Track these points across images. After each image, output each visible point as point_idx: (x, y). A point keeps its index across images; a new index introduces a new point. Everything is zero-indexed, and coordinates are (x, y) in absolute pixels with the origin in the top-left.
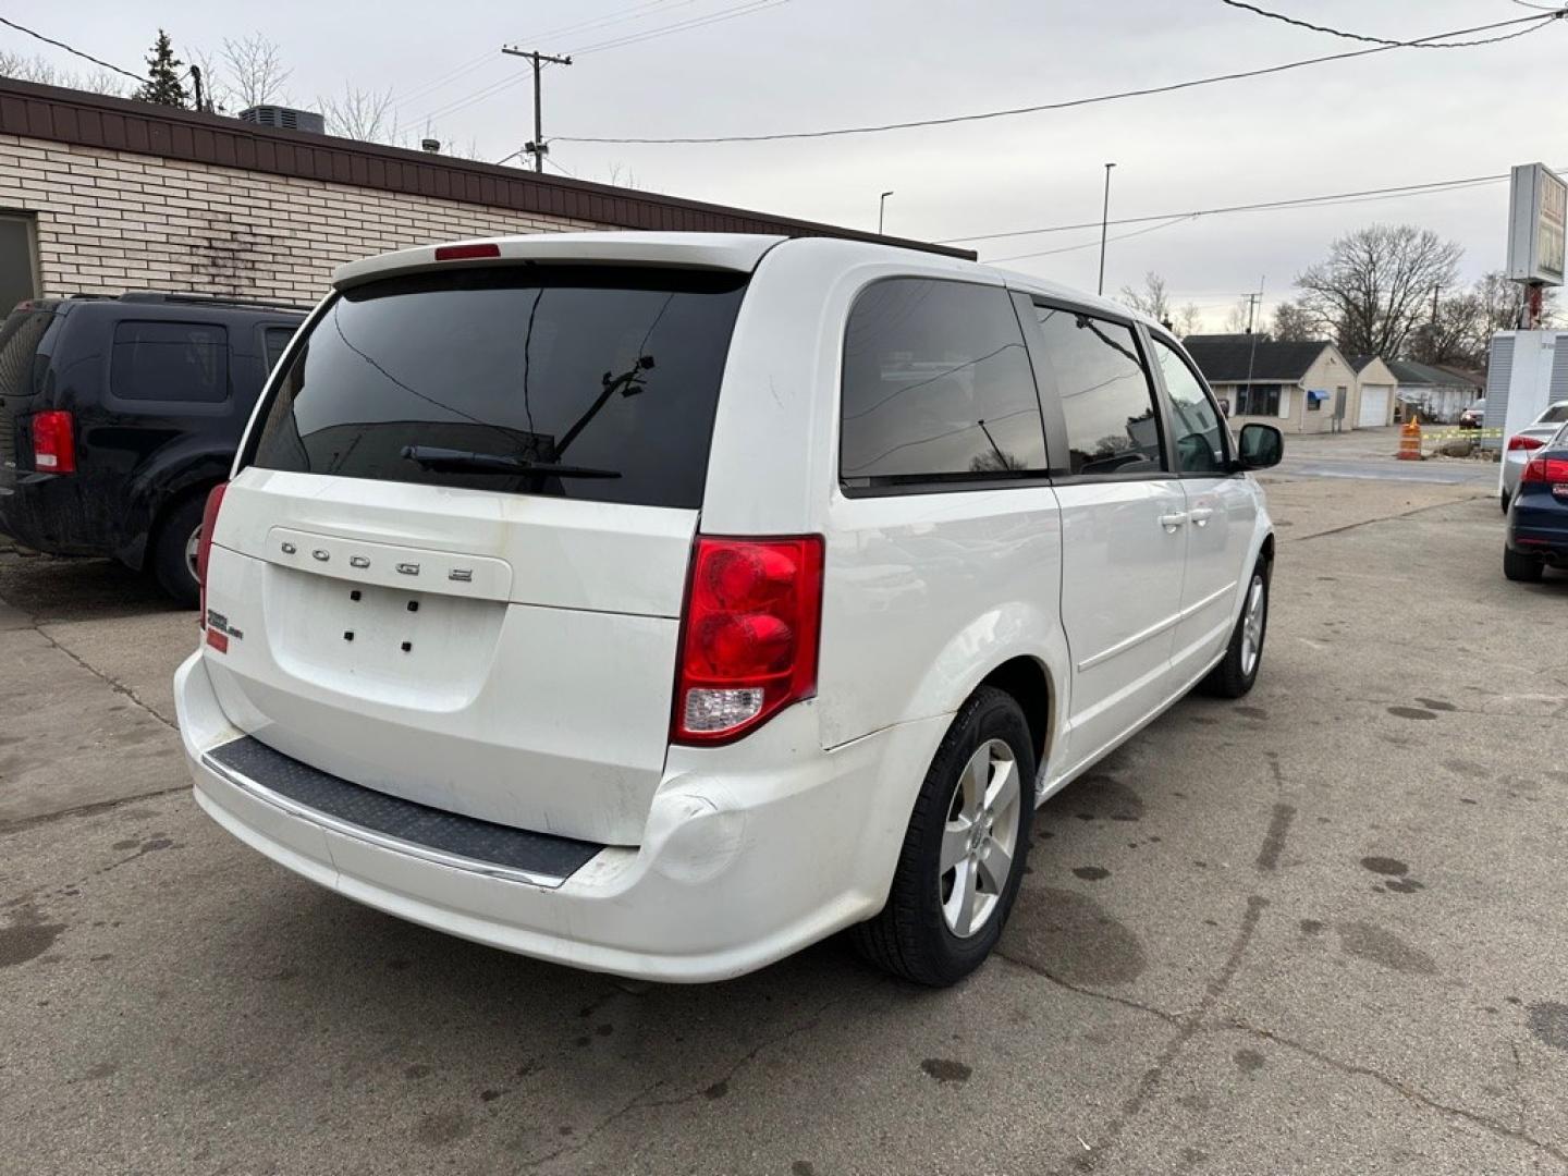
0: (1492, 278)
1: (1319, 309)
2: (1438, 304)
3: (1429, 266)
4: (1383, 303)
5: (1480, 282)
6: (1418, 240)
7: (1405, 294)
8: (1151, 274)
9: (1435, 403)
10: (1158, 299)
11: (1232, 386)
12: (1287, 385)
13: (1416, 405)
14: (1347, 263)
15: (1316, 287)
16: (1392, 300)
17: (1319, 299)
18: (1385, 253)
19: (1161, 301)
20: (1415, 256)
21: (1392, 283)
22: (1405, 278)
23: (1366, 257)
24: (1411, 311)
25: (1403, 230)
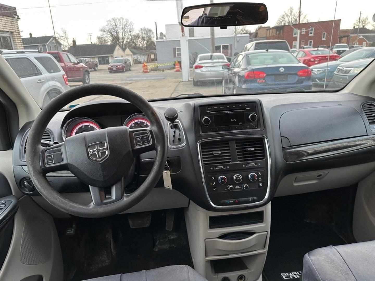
0: (141, 29)
1: (107, 37)
2: (132, 35)
3: (128, 26)
4: (120, 36)
5: (139, 30)
6: (125, 20)
7: (125, 33)
8: (62, 28)
9: (140, 58)
10: (66, 35)
11: (96, 57)
12: (110, 56)
13: (137, 59)
14: (110, 25)
15: (105, 31)
16: (122, 34)
17: (106, 34)
18: (118, 23)
19: (67, 36)
20: (125, 24)
21: (121, 30)
22: (124, 29)
23: (114, 24)
24: (127, 37)
25: (121, 18)
